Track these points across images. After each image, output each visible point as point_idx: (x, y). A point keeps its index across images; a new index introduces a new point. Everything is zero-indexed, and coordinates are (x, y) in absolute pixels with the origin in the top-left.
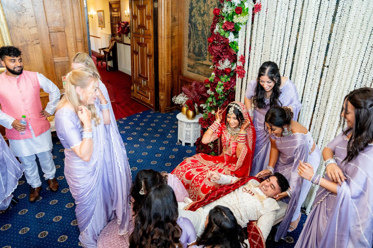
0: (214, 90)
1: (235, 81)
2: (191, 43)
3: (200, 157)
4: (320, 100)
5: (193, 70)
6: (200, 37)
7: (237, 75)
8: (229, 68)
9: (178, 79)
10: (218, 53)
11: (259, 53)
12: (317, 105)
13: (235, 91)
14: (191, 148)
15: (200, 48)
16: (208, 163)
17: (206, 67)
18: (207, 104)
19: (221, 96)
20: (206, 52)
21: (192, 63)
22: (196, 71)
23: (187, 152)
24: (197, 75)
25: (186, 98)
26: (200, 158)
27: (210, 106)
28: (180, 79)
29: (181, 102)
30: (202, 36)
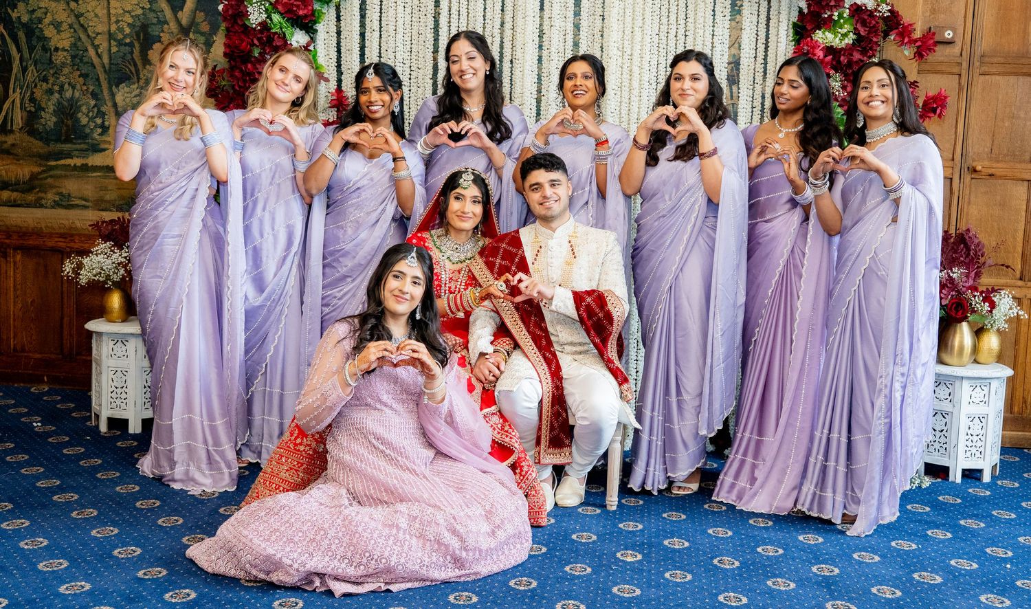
2: (15, 95)
5: (31, 197)
6: (66, 70)
15: (67, 111)
21: (23, 171)
30: (78, 69)
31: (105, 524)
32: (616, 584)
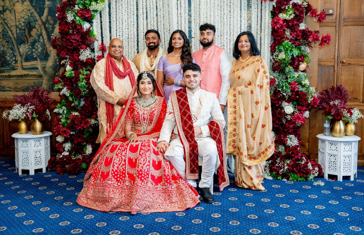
6: (1, 40)
8: (90, 58)
15: (2, 55)
19: (84, 91)
20: (14, 58)
30: (5, 40)
31: (21, 212)
32: (211, 227)
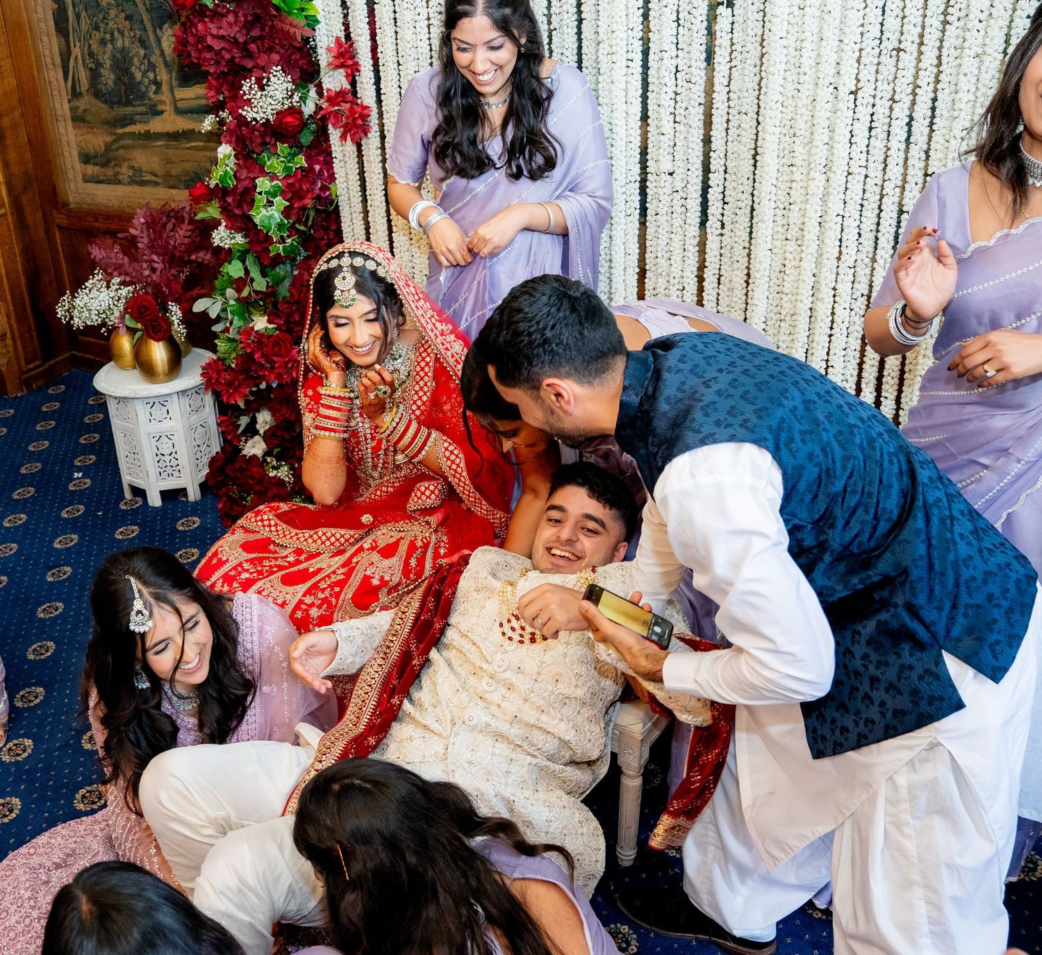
0: (243, 224)
1: (328, 162)
2: (76, 51)
3: (273, 523)
4: (722, 155)
5: (110, 172)
6: (113, 13)
7: (334, 134)
8: (291, 108)
9: (48, 232)
10: (229, 51)
11: (418, 10)
12: (715, 179)
13: (337, 207)
14: (195, 509)
15: (122, 65)
16: (324, 538)
17: (168, 147)
18: (223, 295)
19: (282, 240)
20: (151, 75)
21: (98, 141)
22: (125, 172)
23: (181, 528)
24: (136, 188)
25: (124, 291)
26: (273, 529)
27: (238, 300)
28: (60, 227)
29: (104, 316)
30: (122, 11)
